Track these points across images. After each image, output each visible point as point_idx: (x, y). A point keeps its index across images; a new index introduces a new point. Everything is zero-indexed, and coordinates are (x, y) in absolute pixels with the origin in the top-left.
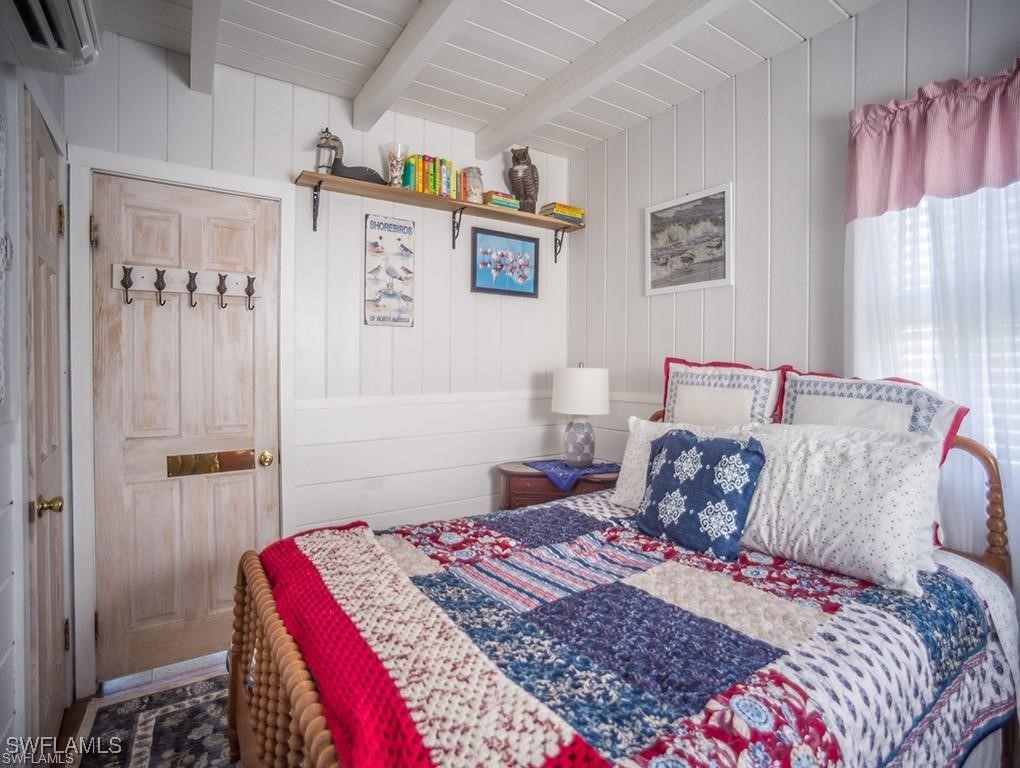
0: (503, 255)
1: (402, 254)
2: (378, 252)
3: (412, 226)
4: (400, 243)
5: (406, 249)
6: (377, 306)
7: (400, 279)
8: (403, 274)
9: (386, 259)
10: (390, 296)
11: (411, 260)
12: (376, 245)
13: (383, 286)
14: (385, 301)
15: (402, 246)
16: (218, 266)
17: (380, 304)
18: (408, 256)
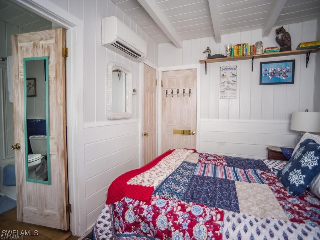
0: (275, 70)
1: (232, 77)
2: (224, 77)
3: (236, 67)
4: (231, 73)
5: (233, 75)
6: (224, 93)
7: (232, 84)
8: (233, 82)
9: (227, 79)
10: (228, 90)
11: (235, 78)
12: (223, 75)
13: (226, 87)
14: (226, 91)
15: (232, 74)
16: (184, 87)
17: (225, 92)
18: (234, 77)
